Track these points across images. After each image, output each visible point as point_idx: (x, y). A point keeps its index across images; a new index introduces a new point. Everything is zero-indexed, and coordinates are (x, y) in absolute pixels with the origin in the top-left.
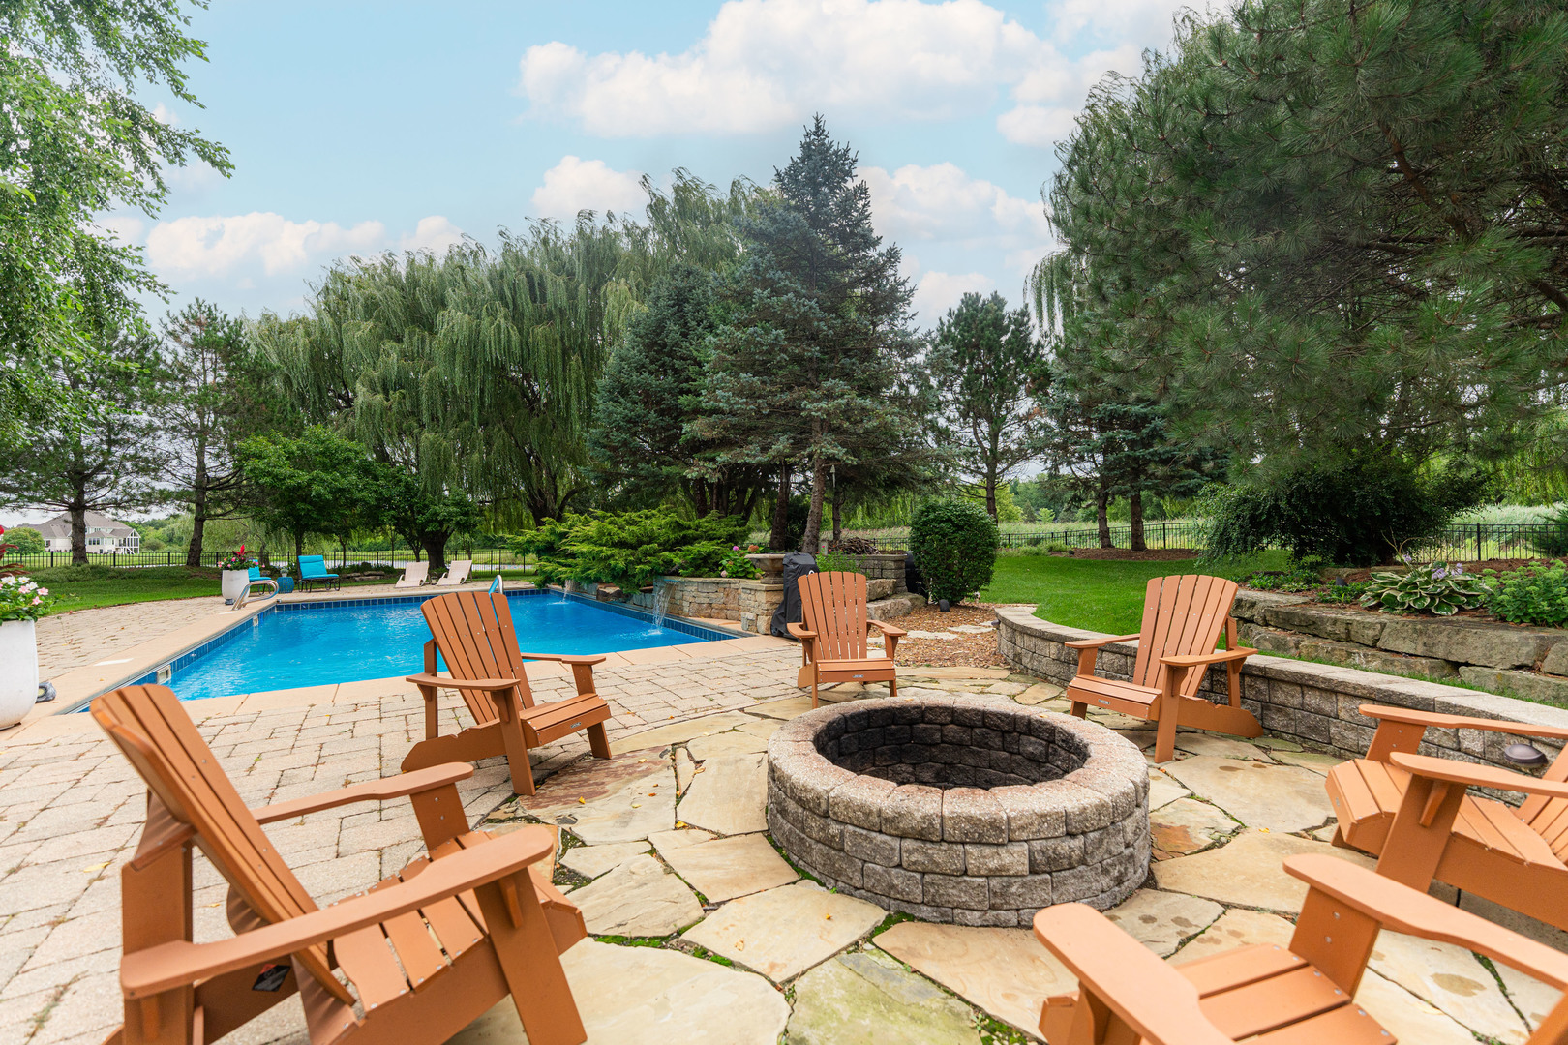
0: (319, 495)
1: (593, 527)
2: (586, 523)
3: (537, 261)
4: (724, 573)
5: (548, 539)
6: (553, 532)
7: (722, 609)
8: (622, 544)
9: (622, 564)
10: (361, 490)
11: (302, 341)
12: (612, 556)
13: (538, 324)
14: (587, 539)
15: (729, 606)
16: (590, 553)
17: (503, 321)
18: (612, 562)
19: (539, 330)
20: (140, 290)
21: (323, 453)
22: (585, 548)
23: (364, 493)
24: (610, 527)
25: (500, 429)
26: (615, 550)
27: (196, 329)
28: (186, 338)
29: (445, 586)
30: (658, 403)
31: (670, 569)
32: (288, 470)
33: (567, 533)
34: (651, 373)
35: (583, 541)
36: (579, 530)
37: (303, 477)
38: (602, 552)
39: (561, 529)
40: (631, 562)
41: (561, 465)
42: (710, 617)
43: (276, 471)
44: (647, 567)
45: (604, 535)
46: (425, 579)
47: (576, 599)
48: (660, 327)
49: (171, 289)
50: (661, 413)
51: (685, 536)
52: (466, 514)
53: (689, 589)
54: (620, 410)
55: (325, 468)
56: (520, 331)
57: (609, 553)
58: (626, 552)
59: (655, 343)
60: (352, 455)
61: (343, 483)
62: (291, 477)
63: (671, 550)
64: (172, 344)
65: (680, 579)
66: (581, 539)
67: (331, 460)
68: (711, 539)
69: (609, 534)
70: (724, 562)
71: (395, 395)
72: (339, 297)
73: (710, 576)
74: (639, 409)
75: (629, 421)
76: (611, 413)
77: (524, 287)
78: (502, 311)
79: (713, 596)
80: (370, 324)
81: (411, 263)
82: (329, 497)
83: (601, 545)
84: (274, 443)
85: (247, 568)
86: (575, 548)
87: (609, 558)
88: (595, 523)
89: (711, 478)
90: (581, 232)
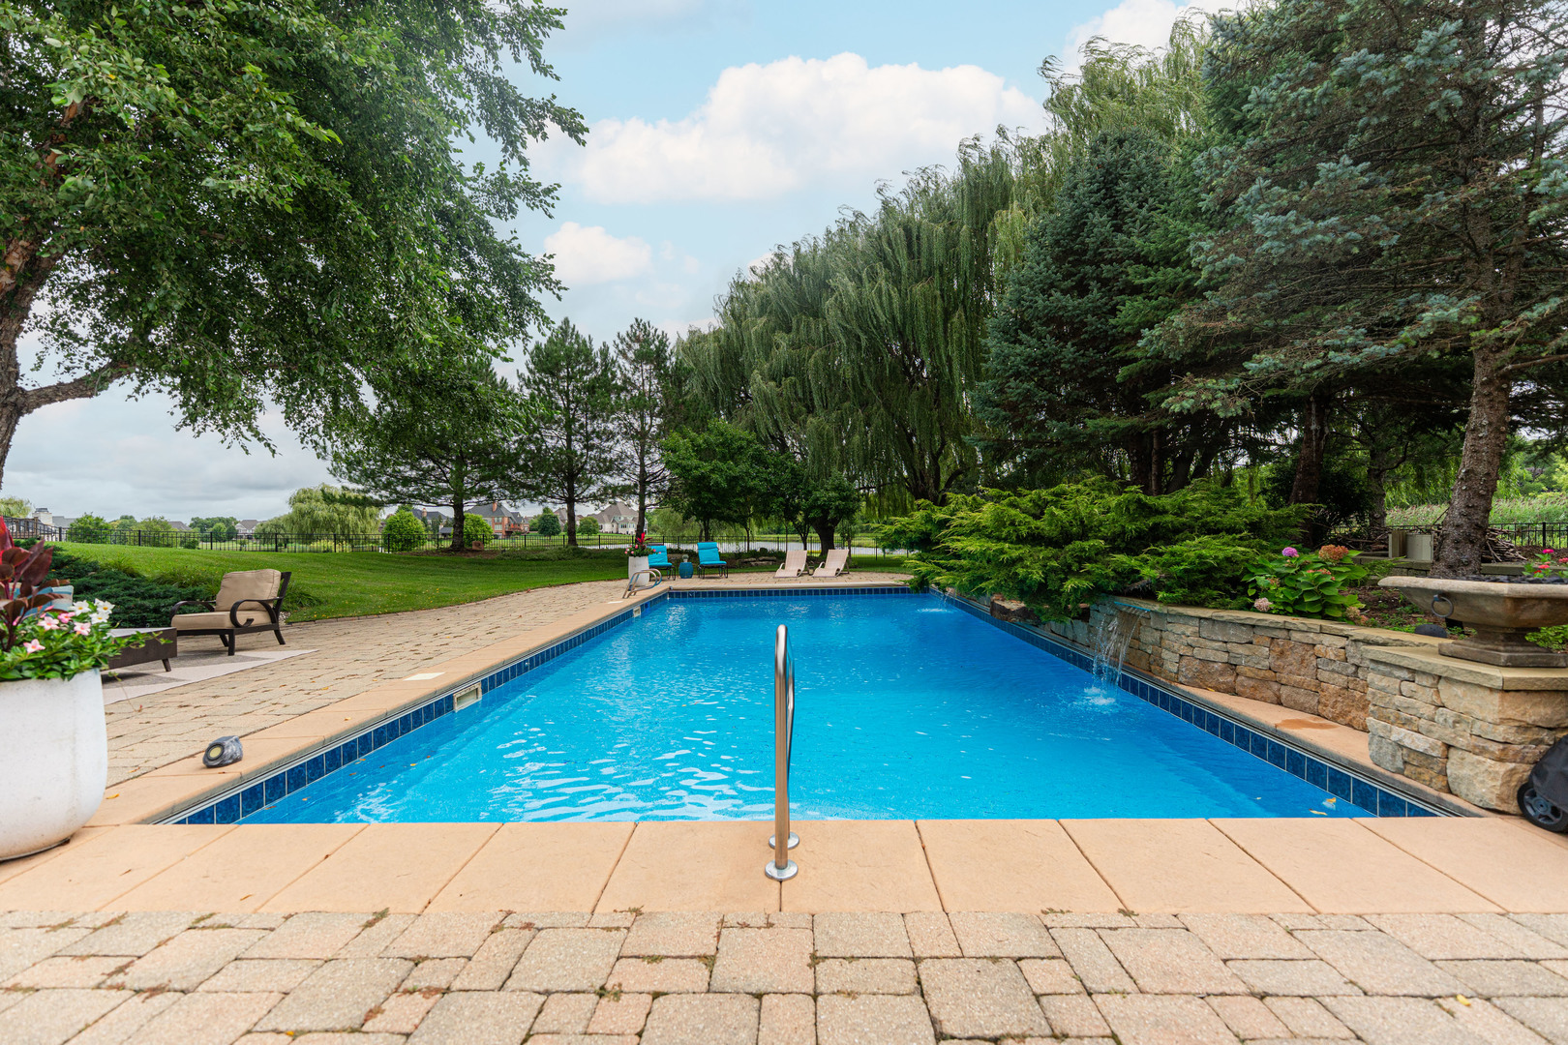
0: (717, 483)
1: (986, 513)
2: (976, 507)
3: (917, 215)
4: (1263, 602)
5: (923, 528)
6: (928, 520)
7: (1264, 680)
8: (1035, 539)
9: (1037, 576)
10: (753, 479)
11: (712, 346)
12: (1020, 559)
13: (917, 282)
14: (977, 530)
15: (1284, 677)
16: (983, 553)
17: (883, 283)
18: (1021, 571)
19: (918, 288)
20: (540, 290)
21: (722, 444)
22: (974, 545)
23: (756, 481)
24: (1013, 512)
25: (879, 408)
26: (1024, 550)
27: (637, 346)
28: (631, 355)
29: (821, 578)
30: (1075, 332)
31: (1128, 586)
32: (695, 462)
33: (946, 521)
34: (1064, 292)
35: (972, 532)
36: (965, 516)
37: (706, 467)
38: (1002, 552)
39: (939, 515)
40: (1054, 570)
41: (943, 444)
42: (1232, 691)
43: (684, 463)
44: (1085, 584)
45: (1004, 526)
46: (802, 569)
47: (962, 607)
48: (1079, 224)
49: (563, 285)
50: (1081, 345)
51: (1156, 526)
52: (844, 499)
53: (1179, 628)
54: (1019, 349)
55: (724, 459)
56: (900, 291)
57: (1015, 554)
58: (1044, 552)
59: (1072, 252)
60: (744, 443)
61: (737, 471)
62: (696, 468)
63: (1131, 551)
64: (621, 361)
65: (1157, 607)
66: (967, 530)
67: (730, 451)
68: (1213, 531)
69: (1012, 523)
70: (1262, 581)
71: (785, 382)
72: (741, 304)
73: (1224, 607)
74: (1050, 344)
75: (1032, 364)
76: (1007, 357)
77: (902, 242)
78: (883, 272)
79: (1241, 650)
80: (764, 319)
81: (797, 253)
82: (724, 485)
83: (999, 539)
84: (684, 437)
85: (646, 555)
86: (959, 545)
87: (1013, 562)
88: (988, 507)
89: (1225, 407)
90: (965, 163)
